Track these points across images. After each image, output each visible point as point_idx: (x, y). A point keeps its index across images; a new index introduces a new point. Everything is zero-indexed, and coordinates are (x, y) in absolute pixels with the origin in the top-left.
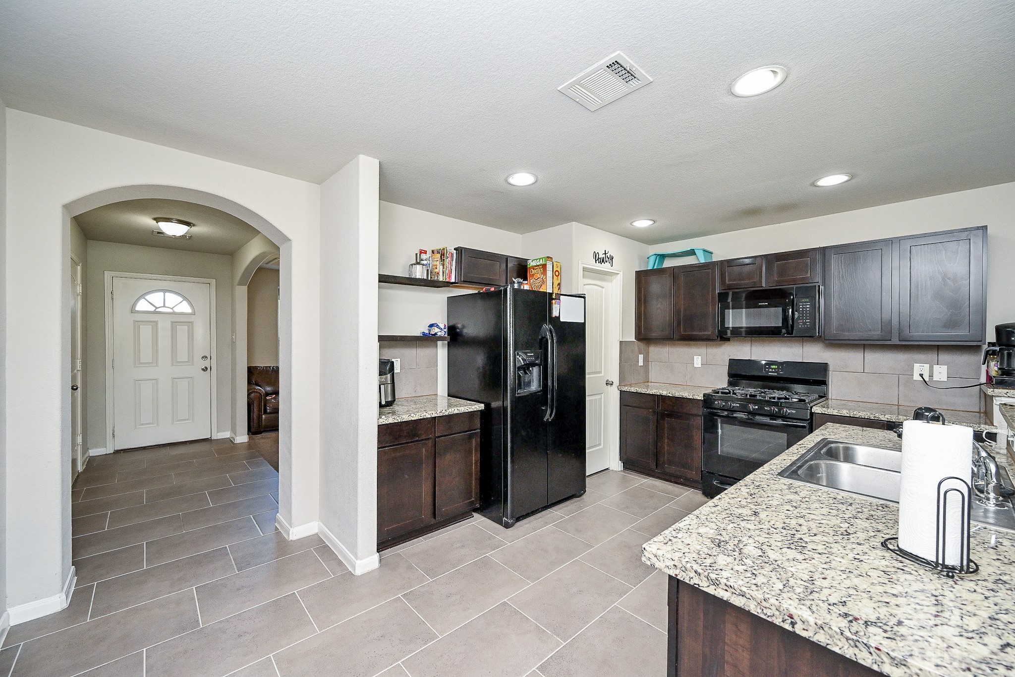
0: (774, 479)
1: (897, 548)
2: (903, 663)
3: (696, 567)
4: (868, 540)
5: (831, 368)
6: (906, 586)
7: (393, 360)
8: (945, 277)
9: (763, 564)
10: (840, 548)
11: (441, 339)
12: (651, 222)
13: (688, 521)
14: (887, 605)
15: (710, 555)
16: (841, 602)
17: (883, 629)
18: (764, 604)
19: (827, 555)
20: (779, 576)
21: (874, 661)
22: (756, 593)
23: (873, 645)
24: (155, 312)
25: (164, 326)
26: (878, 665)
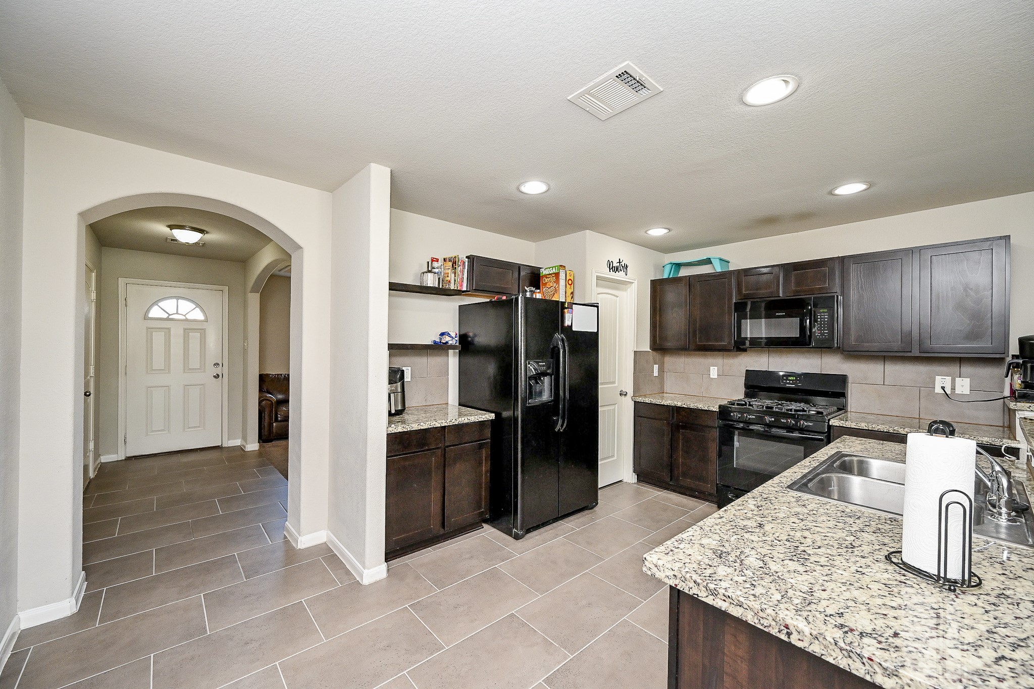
0: (783, 492)
1: (901, 562)
2: (895, 673)
3: (695, 577)
4: (873, 553)
5: (850, 380)
6: (906, 599)
7: (404, 368)
8: (966, 288)
9: (763, 575)
10: (843, 561)
11: (453, 347)
12: (666, 231)
13: (692, 532)
14: (885, 617)
15: (710, 566)
16: (838, 614)
17: (877, 640)
18: (761, 614)
19: (829, 568)
20: (778, 587)
21: (867, 671)
22: (753, 603)
23: (866, 656)
24: (168, 319)
25: (177, 332)
26: (871, 676)
